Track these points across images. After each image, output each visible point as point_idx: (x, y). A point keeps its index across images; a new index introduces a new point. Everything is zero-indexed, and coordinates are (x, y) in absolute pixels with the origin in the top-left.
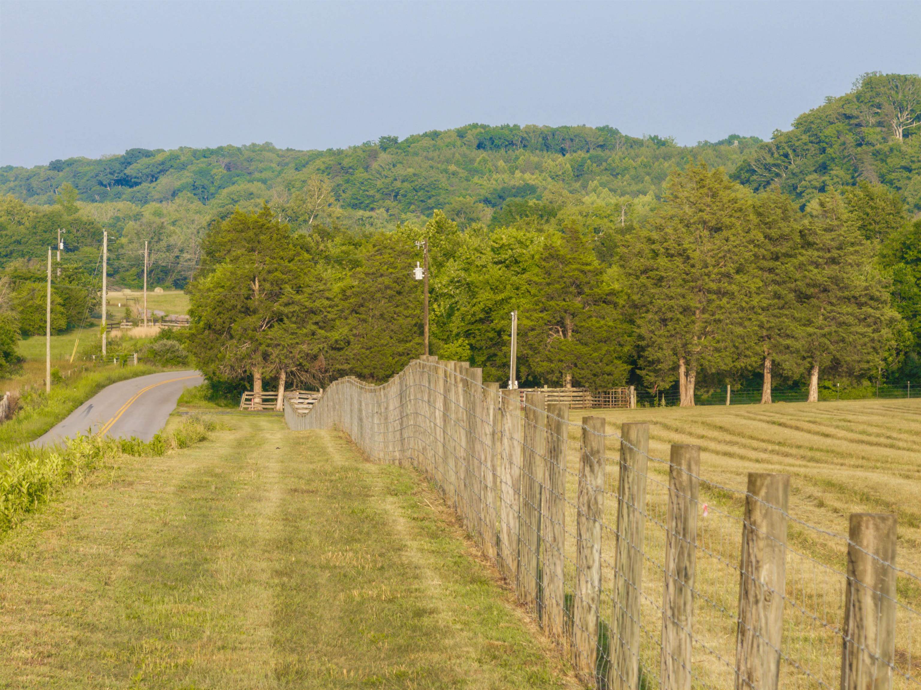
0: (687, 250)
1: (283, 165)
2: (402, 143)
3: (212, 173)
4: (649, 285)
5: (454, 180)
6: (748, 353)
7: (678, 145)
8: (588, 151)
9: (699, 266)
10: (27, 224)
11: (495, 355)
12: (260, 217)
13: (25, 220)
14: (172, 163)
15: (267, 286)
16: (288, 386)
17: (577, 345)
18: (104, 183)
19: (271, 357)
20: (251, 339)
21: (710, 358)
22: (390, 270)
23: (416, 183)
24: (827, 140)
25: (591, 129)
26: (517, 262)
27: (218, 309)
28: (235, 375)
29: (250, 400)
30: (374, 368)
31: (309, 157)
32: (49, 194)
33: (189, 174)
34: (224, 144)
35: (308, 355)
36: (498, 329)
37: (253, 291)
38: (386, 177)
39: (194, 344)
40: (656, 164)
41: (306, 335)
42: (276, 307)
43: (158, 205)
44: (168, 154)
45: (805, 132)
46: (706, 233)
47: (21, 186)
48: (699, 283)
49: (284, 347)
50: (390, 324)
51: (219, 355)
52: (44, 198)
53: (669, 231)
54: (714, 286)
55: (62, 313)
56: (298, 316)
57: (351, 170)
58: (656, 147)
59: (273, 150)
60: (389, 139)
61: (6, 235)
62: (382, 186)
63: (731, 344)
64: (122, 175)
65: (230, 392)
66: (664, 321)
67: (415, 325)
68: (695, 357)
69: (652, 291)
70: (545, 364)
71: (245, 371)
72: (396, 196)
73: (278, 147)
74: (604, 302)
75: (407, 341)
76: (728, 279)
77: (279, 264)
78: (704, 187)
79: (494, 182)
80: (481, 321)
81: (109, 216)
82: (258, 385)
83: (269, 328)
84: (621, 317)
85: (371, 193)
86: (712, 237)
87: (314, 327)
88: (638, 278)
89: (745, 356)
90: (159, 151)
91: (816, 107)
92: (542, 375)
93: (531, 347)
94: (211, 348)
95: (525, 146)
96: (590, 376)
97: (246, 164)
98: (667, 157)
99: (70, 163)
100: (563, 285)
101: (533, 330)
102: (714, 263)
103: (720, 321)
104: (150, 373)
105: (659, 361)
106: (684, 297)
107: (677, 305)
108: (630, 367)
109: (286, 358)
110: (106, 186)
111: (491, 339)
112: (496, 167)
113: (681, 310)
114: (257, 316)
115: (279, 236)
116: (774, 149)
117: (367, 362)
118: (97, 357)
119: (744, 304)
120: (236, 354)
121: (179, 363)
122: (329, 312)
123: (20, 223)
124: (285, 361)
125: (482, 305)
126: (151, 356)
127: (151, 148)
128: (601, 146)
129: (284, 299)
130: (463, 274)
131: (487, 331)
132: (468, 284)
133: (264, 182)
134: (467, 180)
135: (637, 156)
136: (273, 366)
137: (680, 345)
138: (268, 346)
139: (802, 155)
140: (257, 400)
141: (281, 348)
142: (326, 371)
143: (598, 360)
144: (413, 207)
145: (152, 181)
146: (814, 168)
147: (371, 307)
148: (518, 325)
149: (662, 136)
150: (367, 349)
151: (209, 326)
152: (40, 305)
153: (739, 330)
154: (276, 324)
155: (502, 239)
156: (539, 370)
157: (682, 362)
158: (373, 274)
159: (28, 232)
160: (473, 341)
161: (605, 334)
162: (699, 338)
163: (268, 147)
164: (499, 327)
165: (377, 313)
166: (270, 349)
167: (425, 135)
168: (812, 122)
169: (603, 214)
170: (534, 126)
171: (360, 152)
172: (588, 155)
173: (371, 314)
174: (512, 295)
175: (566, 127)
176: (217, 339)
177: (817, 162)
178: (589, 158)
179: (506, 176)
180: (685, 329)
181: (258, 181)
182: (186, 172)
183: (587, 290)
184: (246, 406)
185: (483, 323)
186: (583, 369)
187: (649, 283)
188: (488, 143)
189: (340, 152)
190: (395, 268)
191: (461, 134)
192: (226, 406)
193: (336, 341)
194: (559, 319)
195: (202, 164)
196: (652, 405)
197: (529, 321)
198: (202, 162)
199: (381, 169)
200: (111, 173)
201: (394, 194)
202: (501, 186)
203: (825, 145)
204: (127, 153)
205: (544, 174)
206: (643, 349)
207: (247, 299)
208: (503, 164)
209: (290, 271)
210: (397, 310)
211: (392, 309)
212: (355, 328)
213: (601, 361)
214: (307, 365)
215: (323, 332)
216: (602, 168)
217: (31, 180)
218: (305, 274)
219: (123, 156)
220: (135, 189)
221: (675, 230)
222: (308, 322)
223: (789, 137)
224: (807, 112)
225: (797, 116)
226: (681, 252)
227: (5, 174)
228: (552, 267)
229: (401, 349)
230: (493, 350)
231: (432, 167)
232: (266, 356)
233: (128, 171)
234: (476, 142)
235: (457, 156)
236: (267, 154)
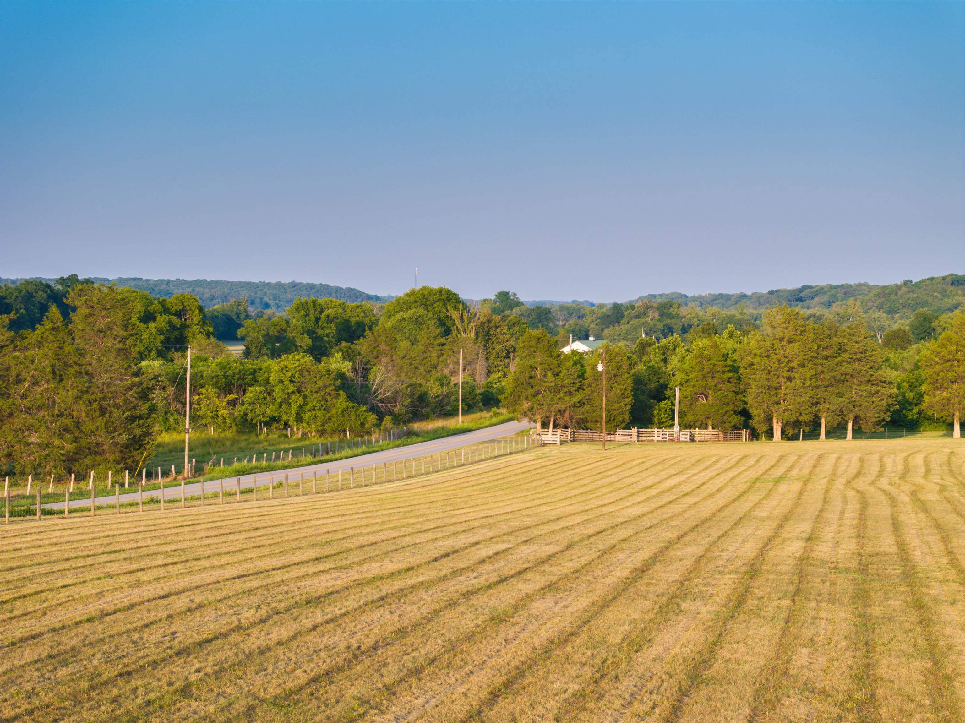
2: (915, 283)
3: (837, 295)
14: (821, 291)
18: (791, 300)
20: (530, 400)
35: (559, 410)
37: (537, 374)
38: (905, 298)
41: (559, 399)
44: (820, 287)
54: (786, 374)
57: (889, 295)
60: (908, 281)
62: (902, 302)
64: (799, 296)
82: (539, 426)
85: (897, 305)
90: (817, 286)
96: (717, 424)
97: (853, 292)
99: (777, 291)
101: (687, 397)
108: (744, 418)
112: (957, 294)
120: (523, 409)
127: (814, 285)
134: (941, 299)
142: (572, 419)
145: (811, 299)
148: (679, 395)
163: (866, 285)
167: (928, 279)
171: (894, 287)
182: (826, 295)
188: (956, 283)
191: (944, 278)
193: (575, 402)
195: (833, 292)
196: (757, 440)
199: (902, 295)
200: (794, 296)
204: (802, 287)
206: (747, 409)
208: (961, 292)
213: (725, 415)
215: (568, 397)
220: (804, 302)
228: (699, 362)
231: (926, 294)
233: (802, 295)
234: (950, 282)
235: (939, 289)
236: (863, 287)
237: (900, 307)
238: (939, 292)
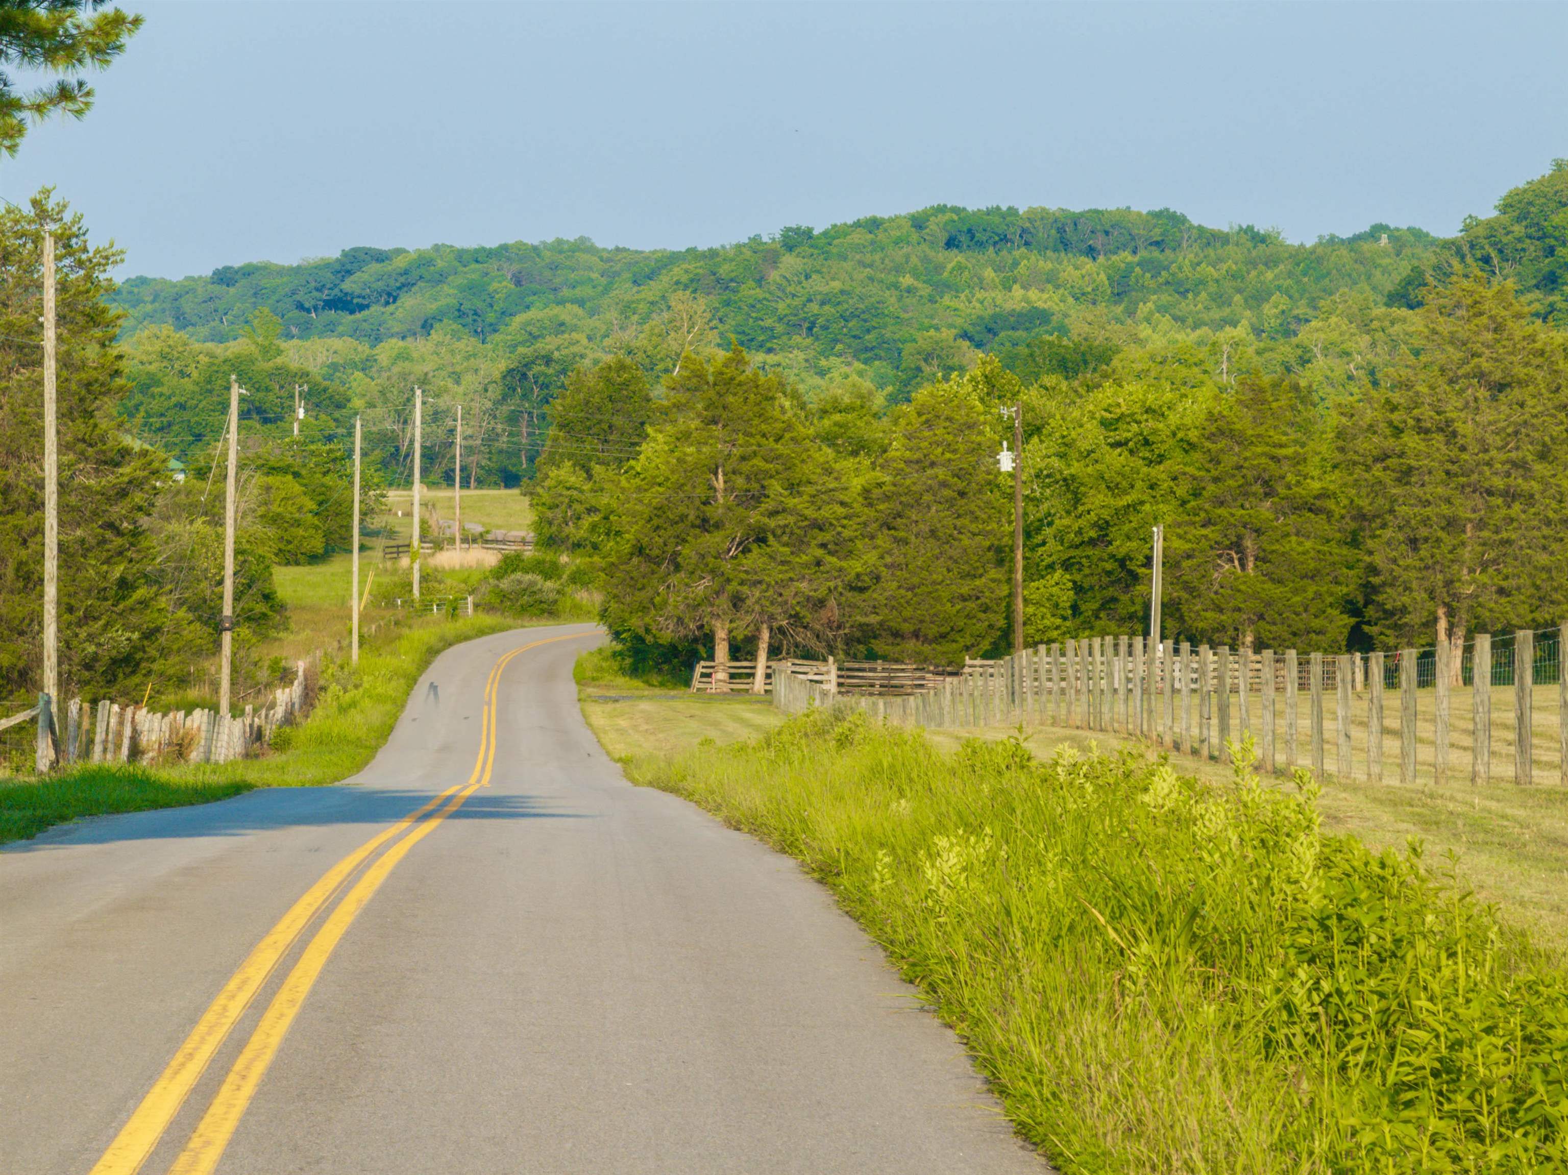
0: (1453, 421)
1: (611, 276)
2: (818, 238)
3: (491, 289)
4: (1389, 482)
5: (909, 301)
6: (1557, 596)
7: (1288, 242)
8: (1135, 252)
9: (1474, 448)
10: (195, 375)
11: (1114, 600)
12: (726, 365)
13: (191, 369)
14: (422, 271)
15: (740, 481)
16: (774, 652)
17: (1263, 582)
18: (307, 305)
19: (748, 602)
20: (712, 571)
21: (1492, 605)
22: (948, 455)
23: (845, 306)
24: (1557, 234)
25: (1139, 214)
26: (1147, 443)
27: (656, 521)
28: (682, 632)
29: (709, 675)
30: (922, 622)
31: (657, 261)
32: (212, 324)
33: (451, 291)
34: (511, 241)
35: (808, 599)
36: (1119, 556)
37: (715, 490)
38: (794, 296)
39: (615, 581)
40: (1254, 273)
41: (806, 566)
42: (755, 517)
43: (401, 343)
44: (415, 256)
45: (1519, 220)
46: (1483, 393)
47: (164, 311)
48: (1475, 477)
49: (769, 585)
50: (947, 547)
51: (657, 600)
52: (204, 331)
53: (1423, 389)
54: (1498, 483)
55: (317, 528)
56: (792, 533)
57: (733, 284)
58: (1250, 245)
59: (592, 250)
60: (797, 231)
61: (161, 395)
62: (787, 312)
63: (1528, 582)
64: (336, 291)
65: (668, 661)
66: (1414, 543)
67: (989, 549)
68: (1465, 604)
69: (1394, 491)
70: (1209, 614)
71: (702, 626)
72: (810, 329)
73: (599, 244)
74: (1310, 510)
75: (975, 576)
76: (1521, 471)
77: (759, 446)
78: (1481, 314)
79: (978, 305)
80: (1092, 542)
81: (319, 361)
82: (722, 651)
83: (743, 552)
84: (1338, 535)
85: (768, 322)
86: (1494, 399)
87: (819, 552)
88: (1368, 468)
89: (1552, 602)
90: (399, 252)
91: (1537, 177)
92: (1203, 632)
93: (1189, 588)
94: (643, 588)
95: (1027, 244)
96: (1286, 635)
97: (547, 273)
98: (1271, 262)
99: (248, 272)
100: (1241, 481)
101: (1189, 557)
102: (1500, 443)
103: (1508, 542)
104: (502, 630)
105: (1404, 610)
106: (1448, 501)
107: (1437, 515)
108: (1353, 621)
109: (772, 603)
110: (308, 311)
111: (1109, 573)
112: (981, 280)
113: (1444, 523)
114: (722, 533)
115: (759, 398)
116: (1466, 249)
117: (907, 613)
118: (405, 602)
119: (1551, 515)
120: (686, 598)
121: (543, 611)
122: (844, 527)
123: (182, 374)
124: (771, 609)
125: (1093, 517)
126: (496, 601)
128: (1157, 243)
129: (768, 505)
130: (1056, 462)
131: (1101, 559)
132: (1065, 480)
133: (581, 303)
134: (932, 301)
135: (1220, 260)
136: (749, 618)
137: (1440, 584)
138: (742, 583)
139: (1514, 259)
140: (721, 675)
141: (764, 587)
142: (839, 627)
143: (1301, 609)
144: (839, 347)
145: (387, 303)
146: (1534, 282)
147: (914, 518)
148: (1165, 549)
149: (1261, 228)
150: (908, 589)
151: (639, 550)
152: (279, 514)
153: (1543, 559)
154: (754, 547)
155: (1119, 405)
156: (1201, 625)
157: (1441, 612)
158: (918, 462)
159: (197, 389)
160: (1078, 577)
161: (1312, 565)
162: (1472, 571)
163: (582, 246)
164: (1123, 552)
165: (924, 528)
166: (745, 589)
167: (858, 224)
168: (1531, 203)
169: (1192, 360)
170: (1043, 209)
171: (748, 254)
172: (1137, 259)
173: (915, 530)
174: (1145, 498)
175: (1096, 211)
176: (653, 573)
177: (1539, 271)
178: (1139, 264)
179: (999, 295)
180: (1450, 556)
181: (573, 301)
182: (446, 287)
183: (1282, 491)
184: (702, 686)
185: (1095, 545)
186: (1274, 624)
187: (1388, 478)
188: (964, 239)
189: (712, 254)
190: (955, 451)
191: (918, 222)
192: (662, 685)
193: (858, 575)
194: (1234, 539)
195: (473, 272)
197: (1181, 542)
198: (474, 271)
199: (785, 283)
200: (317, 289)
201: (807, 325)
202: (990, 312)
203: (1553, 242)
204: (345, 254)
205: (1061, 291)
206: (1375, 590)
207: (704, 504)
208: (993, 274)
209: (778, 457)
210: (959, 523)
211: (949, 522)
212: (889, 552)
213: (1306, 611)
214: (808, 617)
215: (834, 560)
216: (1161, 280)
217: (182, 300)
218: (803, 461)
219: (337, 260)
220: (358, 316)
221: (1432, 388)
222: (808, 544)
223: (1492, 228)
224: (1522, 185)
225: (1504, 193)
226: (1442, 425)
227: (136, 290)
228: (1222, 450)
229: (965, 590)
230: (1111, 592)
231: (871, 279)
232: (737, 601)
233: (347, 285)
234: (944, 237)
235: (914, 260)
236: (583, 257)
237: (780, 328)
238: (916, 275)
